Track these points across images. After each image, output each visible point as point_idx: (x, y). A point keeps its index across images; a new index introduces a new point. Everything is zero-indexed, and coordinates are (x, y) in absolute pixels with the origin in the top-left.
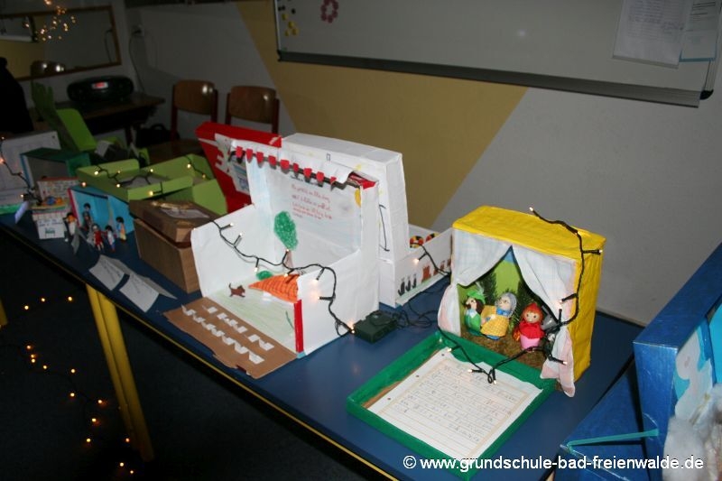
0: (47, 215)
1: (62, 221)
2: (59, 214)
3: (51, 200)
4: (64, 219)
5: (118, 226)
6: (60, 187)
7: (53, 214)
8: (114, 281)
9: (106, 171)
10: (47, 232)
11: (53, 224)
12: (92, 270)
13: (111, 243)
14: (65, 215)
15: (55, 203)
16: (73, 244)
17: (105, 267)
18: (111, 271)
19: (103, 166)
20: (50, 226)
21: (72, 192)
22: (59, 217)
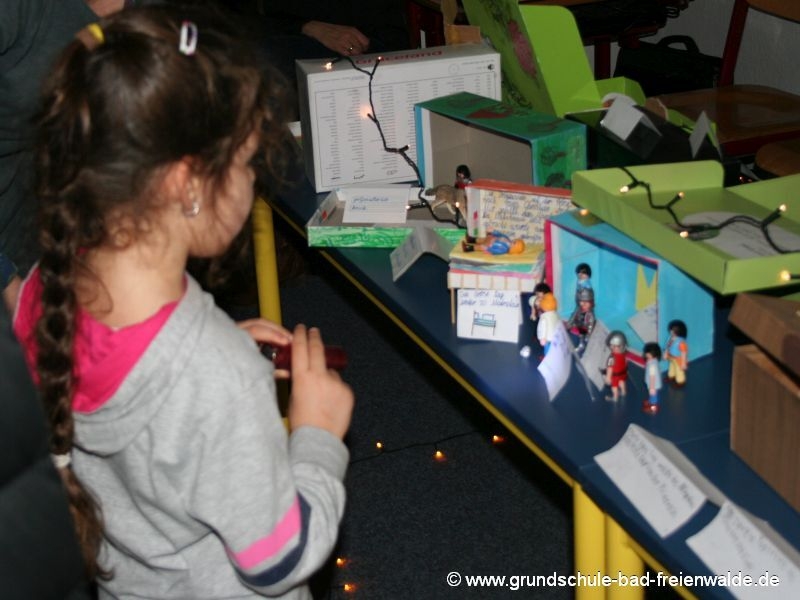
0: (484, 280)
1: (518, 301)
2: (513, 281)
3: (498, 243)
4: (525, 297)
5: (670, 344)
6: (515, 207)
7: (499, 280)
8: (672, 511)
9: (647, 187)
10: (476, 322)
11: (495, 303)
12: (603, 460)
13: (653, 391)
14: (529, 286)
15: (507, 251)
16: (543, 368)
17: (643, 463)
18: (662, 478)
19: (641, 172)
20: (486, 307)
21: (555, 230)
22: (513, 288)
